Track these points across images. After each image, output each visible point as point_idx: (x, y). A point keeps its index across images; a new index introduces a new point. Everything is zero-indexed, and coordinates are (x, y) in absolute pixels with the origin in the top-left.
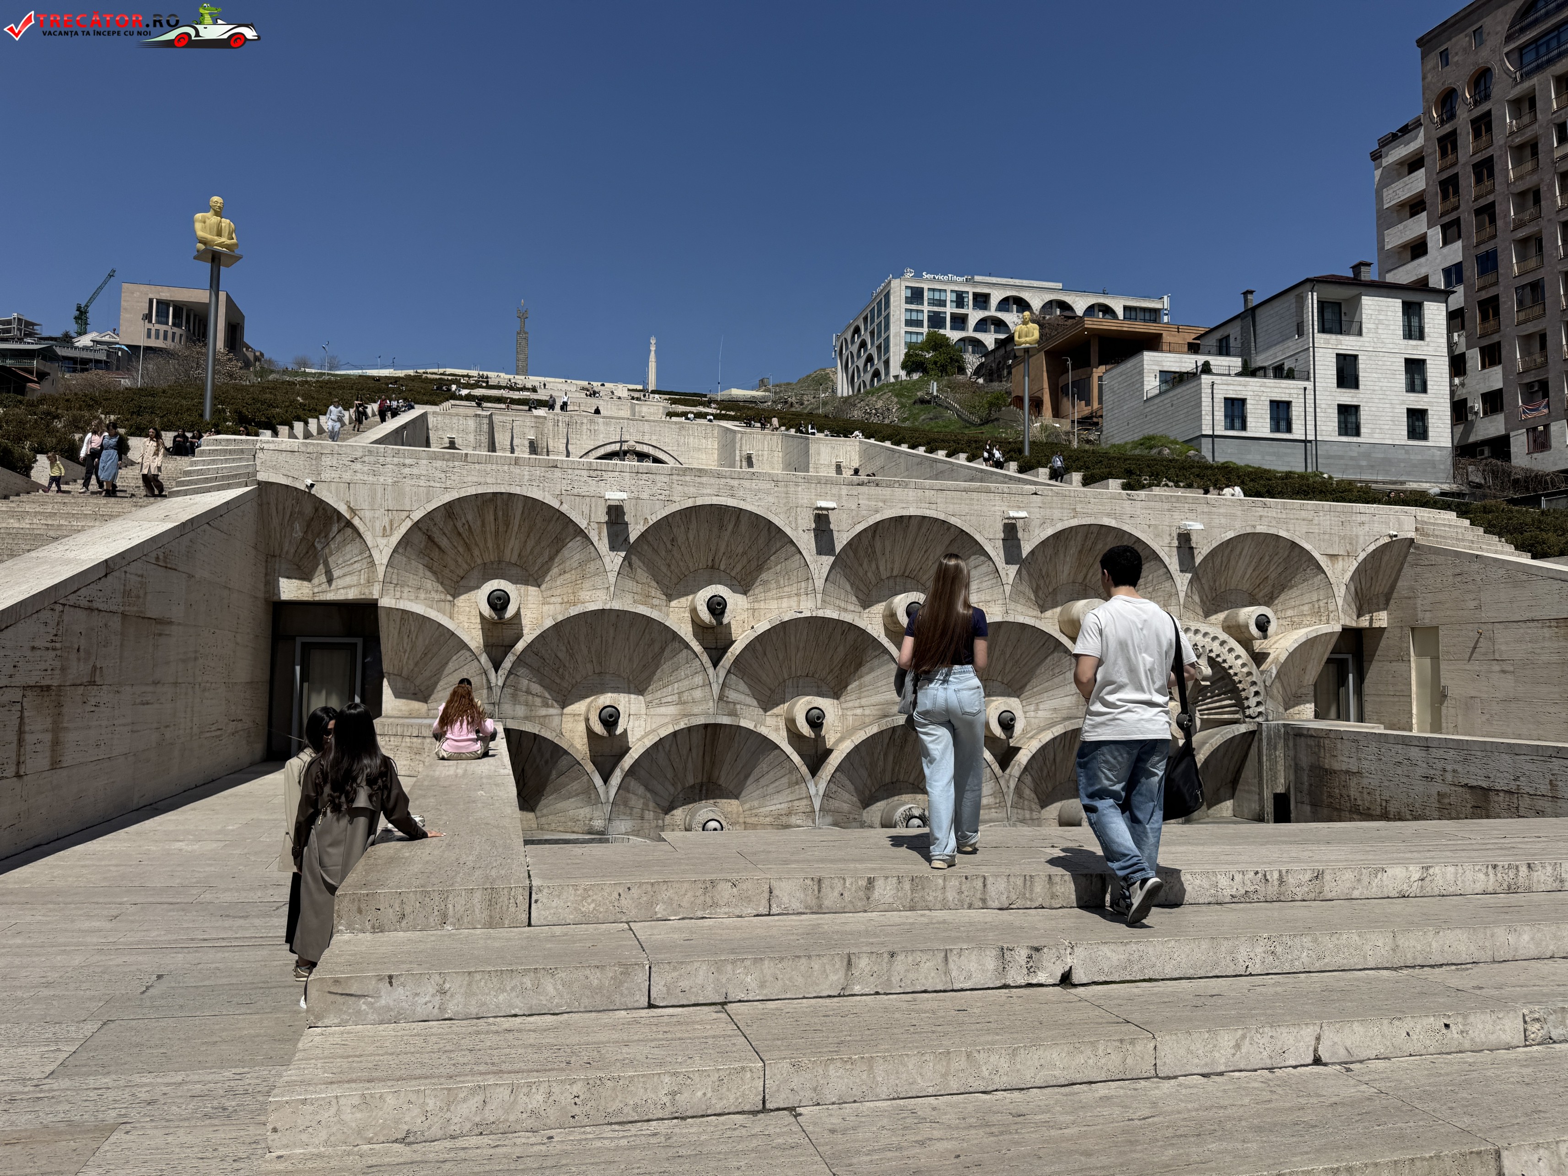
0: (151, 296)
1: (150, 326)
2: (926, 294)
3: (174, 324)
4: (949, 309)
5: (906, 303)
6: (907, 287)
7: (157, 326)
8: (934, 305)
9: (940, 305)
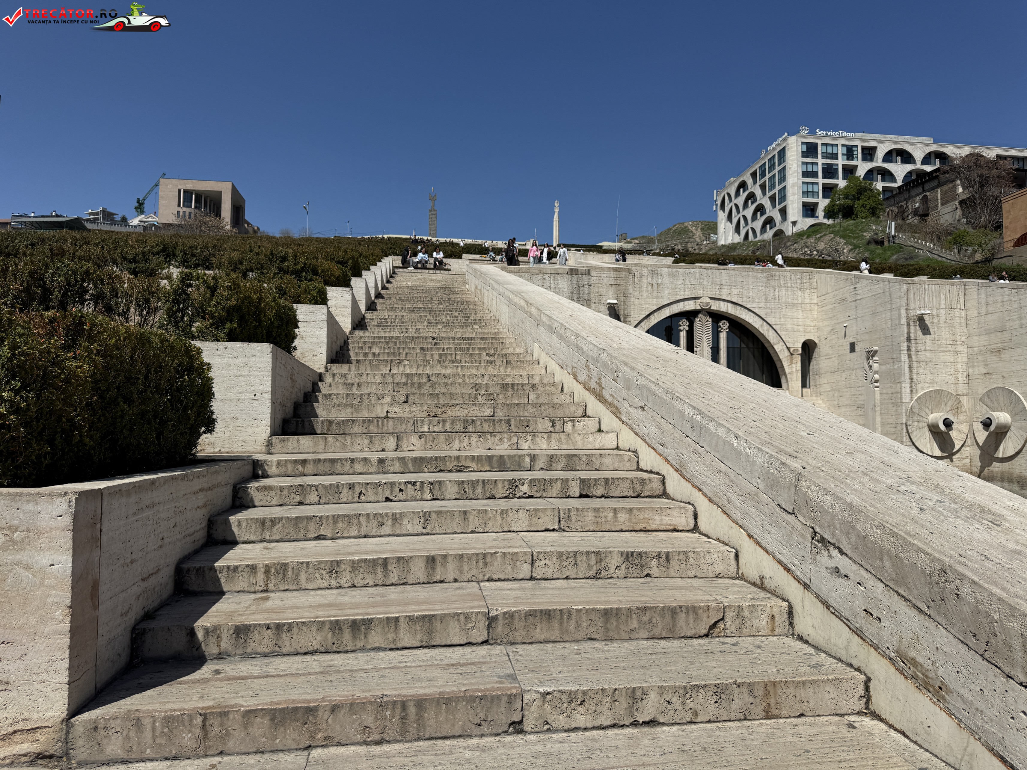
0: (180, 187)
1: (179, 209)
2: (819, 148)
3: (196, 207)
4: (841, 162)
5: (803, 156)
6: (803, 143)
7: (184, 209)
8: (827, 158)
9: (832, 158)
